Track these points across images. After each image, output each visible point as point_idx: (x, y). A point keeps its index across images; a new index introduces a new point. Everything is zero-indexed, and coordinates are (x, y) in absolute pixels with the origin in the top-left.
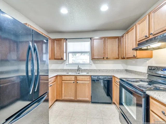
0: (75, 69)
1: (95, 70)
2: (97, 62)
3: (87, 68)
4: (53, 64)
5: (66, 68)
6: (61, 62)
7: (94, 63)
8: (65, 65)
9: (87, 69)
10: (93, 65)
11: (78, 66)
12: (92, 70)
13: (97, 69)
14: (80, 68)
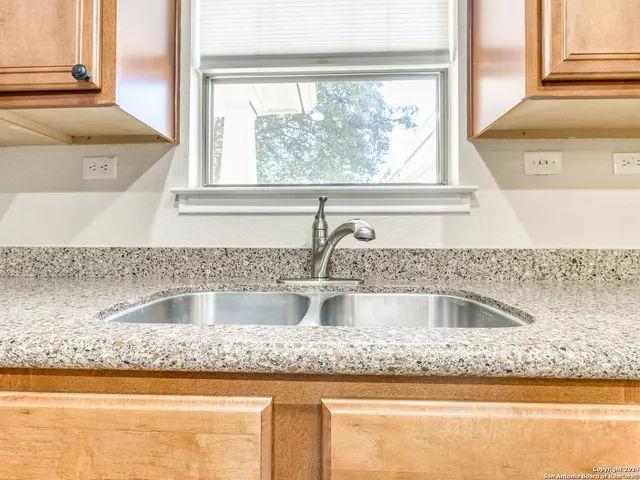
0: (280, 254)
1: (516, 255)
2: (542, 170)
3: (427, 233)
4: (21, 196)
5: (170, 230)
6: (114, 164)
7: (507, 181)
8: (167, 196)
9: (424, 253)
10: (493, 197)
11: (321, 214)
12: (484, 255)
13: (542, 252)
14: (345, 230)
